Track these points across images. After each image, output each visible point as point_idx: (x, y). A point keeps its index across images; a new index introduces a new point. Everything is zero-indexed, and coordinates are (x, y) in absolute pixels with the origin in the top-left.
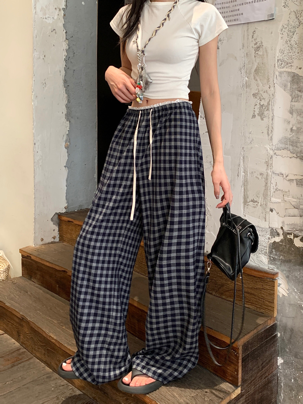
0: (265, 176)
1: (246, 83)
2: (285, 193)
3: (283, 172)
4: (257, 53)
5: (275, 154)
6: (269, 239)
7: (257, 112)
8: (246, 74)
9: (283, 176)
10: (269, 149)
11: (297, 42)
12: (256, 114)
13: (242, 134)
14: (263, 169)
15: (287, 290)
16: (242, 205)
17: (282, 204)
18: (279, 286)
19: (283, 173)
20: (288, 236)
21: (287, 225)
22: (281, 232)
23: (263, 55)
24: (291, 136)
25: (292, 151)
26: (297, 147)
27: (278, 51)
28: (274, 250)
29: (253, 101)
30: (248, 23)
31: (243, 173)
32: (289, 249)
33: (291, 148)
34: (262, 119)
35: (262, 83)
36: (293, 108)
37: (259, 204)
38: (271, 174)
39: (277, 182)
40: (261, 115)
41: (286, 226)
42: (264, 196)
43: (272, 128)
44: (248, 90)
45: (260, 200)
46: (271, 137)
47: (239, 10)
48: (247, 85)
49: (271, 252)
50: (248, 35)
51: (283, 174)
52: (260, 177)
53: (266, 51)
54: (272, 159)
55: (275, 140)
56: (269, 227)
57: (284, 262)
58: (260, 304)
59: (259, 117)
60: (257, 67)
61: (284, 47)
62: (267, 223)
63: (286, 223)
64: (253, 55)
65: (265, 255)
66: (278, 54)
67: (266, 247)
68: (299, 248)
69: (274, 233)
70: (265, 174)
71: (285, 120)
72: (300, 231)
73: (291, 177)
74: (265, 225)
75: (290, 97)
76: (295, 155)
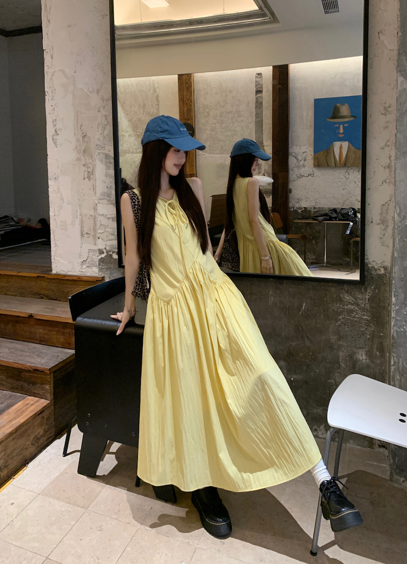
0: (93, 217)
2: (106, 227)
3: (104, 214)
4: (84, 139)
5: (99, 202)
6: (98, 256)
7: (86, 176)
8: (78, 153)
9: (104, 216)
10: (95, 199)
12: (85, 177)
13: (78, 191)
14: (92, 213)
16: (80, 237)
17: (105, 233)
20: (109, 253)
22: (105, 251)
23: (88, 141)
24: (107, 191)
25: (108, 200)
26: (110, 198)
27: (96, 140)
28: (101, 263)
29: (84, 169)
31: (80, 216)
32: (111, 261)
33: (107, 198)
34: (90, 181)
35: (88, 158)
36: (108, 174)
37: (91, 235)
38: (97, 215)
39: (101, 220)
40: (89, 178)
41: (107, 247)
42: (93, 229)
43: (96, 186)
44: (80, 162)
45: (92, 233)
46: (96, 192)
48: (79, 159)
49: (99, 265)
50: (78, 127)
52: (90, 218)
53: (89, 139)
54: (97, 206)
55: (98, 194)
56: (98, 249)
57: (107, 269)
59: (87, 179)
60: (85, 148)
61: (100, 137)
62: (97, 246)
63: (107, 245)
64: (81, 141)
65: (96, 267)
67: (97, 262)
68: (116, 259)
69: (101, 252)
70: (94, 215)
71: (103, 181)
72: (115, 248)
73: (108, 216)
74: (96, 248)
75: (105, 167)
76: (110, 203)
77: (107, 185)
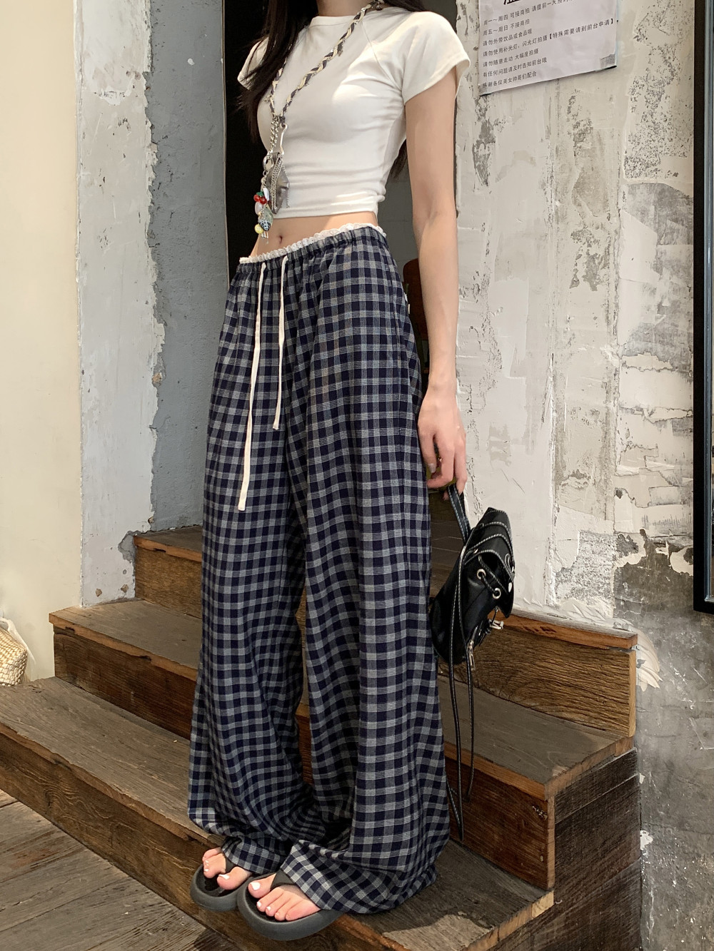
0: (602, 416)
1: (556, 213)
2: (648, 453)
3: (644, 405)
4: (579, 145)
5: (624, 364)
6: (615, 558)
7: (582, 272)
8: (556, 194)
9: (643, 414)
10: (610, 354)
11: (669, 116)
12: (580, 276)
13: (551, 326)
14: (598, 402)
15: (659, 673)
16: (551, 485)
17: (643, 478)
18: (639, 666)
19: (642, 407)
20: (657, 551)
21: (654, 524)
22: (640, 542)
23: (593, 149)
24: (659, 321)
25: (661, 355)
26: (672, 346)
27: (626, 139)
28: (626, 585)
29: (573, 247)
30: (558, 79)
31: (555, 414)
32: (660, 580)
33: (659, 348)
34: (594, 288)
35: (592, 210)
36: (663, 259)
37: (591, 481)
38: (615, 409)
39: (629, 428)
40: (592, 278)
41: (652, 527)
42: (600, 461)
43: (617, 306)
44: (561, 225)
45: (594, 472)
46: (615, 327)
47: (536, 51)
48: (559, 217)
49: (619, 590)
50: (559, 107)
51: (642, 410)
52: (591, 419)
53: (600, 140)
54: (617, 377)
55: (624, 335)
56: (615, 533)
57: (649, 609)
58: (598, 710)
59: (587, 284)
60: (581, 177)
61: (639, 128)
62: (610, 523)
63: (651, 520)
64: (571, 150)
65: (605, 597)
66: (626, 145)
67: (609, 578)
68: (681, 576)
69: (625, 544)
70: (603, 412)
71: (645, 286)
72: (683, 535)
73: (661, 414)
74: (605, 528)
75: (655, 235)
76: (668, 365)
77: (658, 299)
